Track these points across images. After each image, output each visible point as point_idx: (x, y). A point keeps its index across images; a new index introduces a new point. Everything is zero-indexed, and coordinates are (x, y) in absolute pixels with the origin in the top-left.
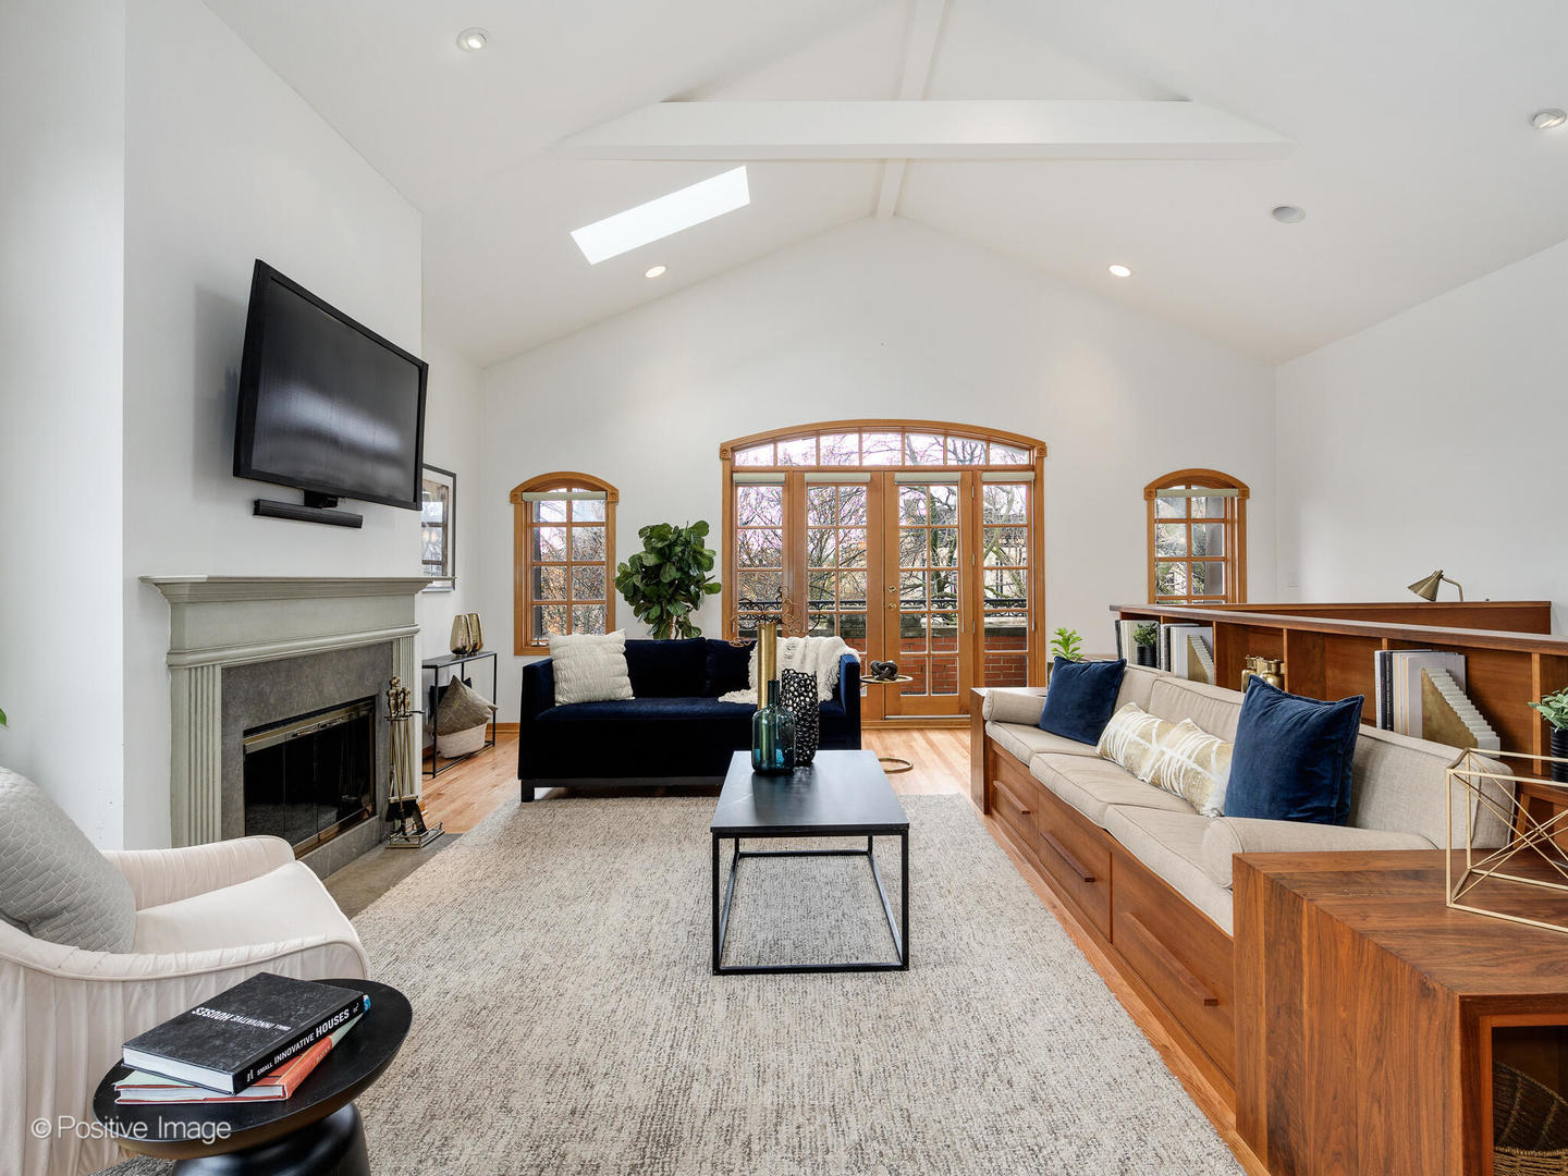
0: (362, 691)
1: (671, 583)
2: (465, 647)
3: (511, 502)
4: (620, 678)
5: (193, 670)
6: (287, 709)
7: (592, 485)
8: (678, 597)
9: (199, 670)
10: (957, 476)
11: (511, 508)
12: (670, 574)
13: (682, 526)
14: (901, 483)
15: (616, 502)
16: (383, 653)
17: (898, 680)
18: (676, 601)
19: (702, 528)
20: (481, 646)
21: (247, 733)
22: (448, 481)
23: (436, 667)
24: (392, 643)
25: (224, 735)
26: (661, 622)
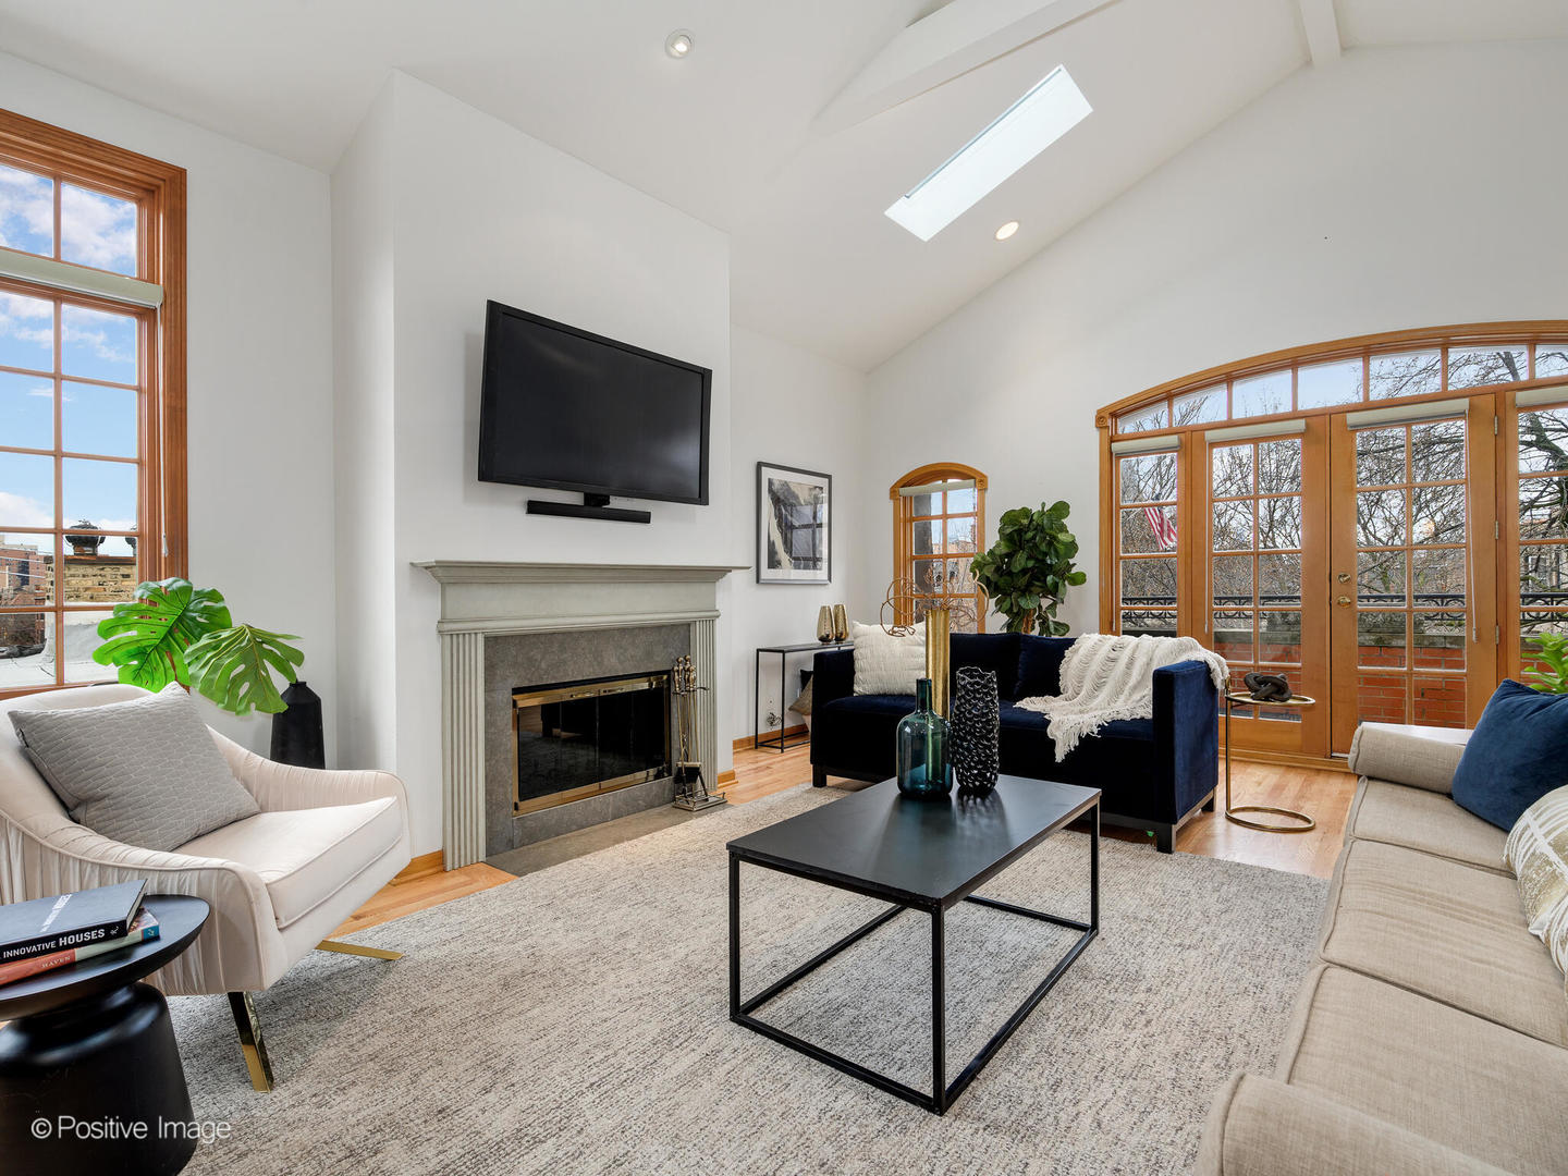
0: (649, 665)
1: (1024, 571)
2: (828, 636)
3: (891, 498)
4: (917, 672)
5: (455, 637)
6: (561, 674)
7: (964, 474)
8: (1032, 589)
9: (461, 636)
10: (1463, 404)
11: (890, 505)
12: (1021, 561)
13: (1035, 508)
14: (1357, 428)
15: (986, 489)
16: (680, 634)
17: (1290, 702)
18: (1031, 592)
19: (1061, 509)
20: (847, 634)
21: (516, 691)
22: (823, 482)
23: (783, 652)
24: (689, 625)
25: (488, 691)
26: (1017, 615)
